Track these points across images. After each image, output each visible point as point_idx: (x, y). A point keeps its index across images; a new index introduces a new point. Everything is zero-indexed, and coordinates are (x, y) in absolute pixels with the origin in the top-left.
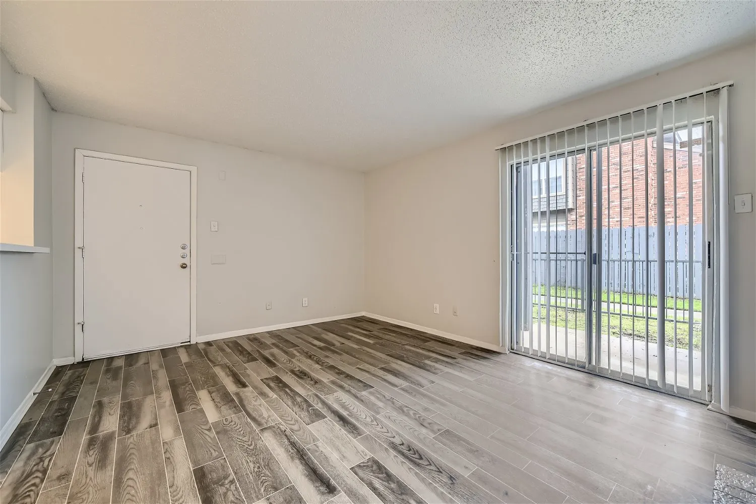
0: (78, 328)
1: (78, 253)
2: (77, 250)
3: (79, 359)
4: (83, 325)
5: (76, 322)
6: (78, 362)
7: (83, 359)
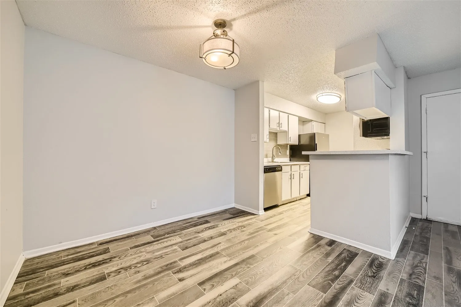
0: (424, 199)
1: (424, 155)
2: (423, 153)
3: (424, 217)
4: (427, 198)
5: (423, 195)
6: (424, 219)
7: (427, 218)
